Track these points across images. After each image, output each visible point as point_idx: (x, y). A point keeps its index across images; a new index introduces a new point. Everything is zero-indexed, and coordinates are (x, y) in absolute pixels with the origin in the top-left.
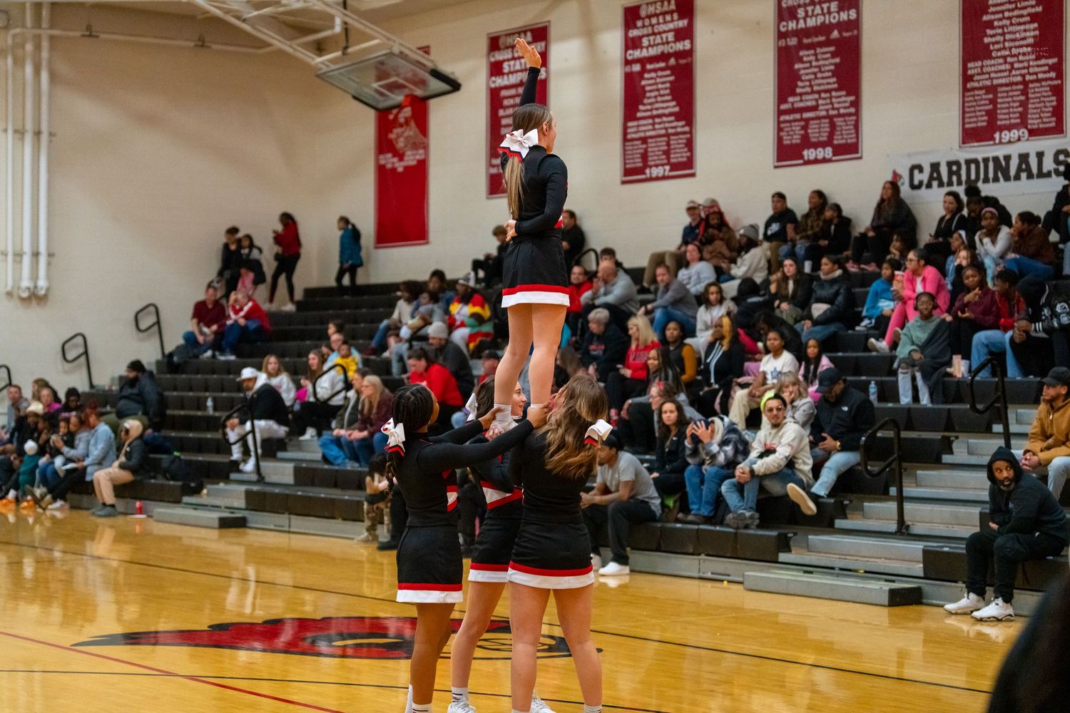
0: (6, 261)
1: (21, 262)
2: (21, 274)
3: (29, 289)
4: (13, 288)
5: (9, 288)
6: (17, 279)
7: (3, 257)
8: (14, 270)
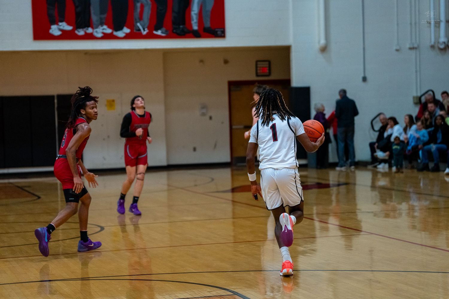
0: (430, 27)
1: (439, 27)
2: (439, 33)
3: (444, 43)
4: (435, 43)
5: (432, 43)
6: (437, 37)
7: (429, 25)
8: (435, 31)
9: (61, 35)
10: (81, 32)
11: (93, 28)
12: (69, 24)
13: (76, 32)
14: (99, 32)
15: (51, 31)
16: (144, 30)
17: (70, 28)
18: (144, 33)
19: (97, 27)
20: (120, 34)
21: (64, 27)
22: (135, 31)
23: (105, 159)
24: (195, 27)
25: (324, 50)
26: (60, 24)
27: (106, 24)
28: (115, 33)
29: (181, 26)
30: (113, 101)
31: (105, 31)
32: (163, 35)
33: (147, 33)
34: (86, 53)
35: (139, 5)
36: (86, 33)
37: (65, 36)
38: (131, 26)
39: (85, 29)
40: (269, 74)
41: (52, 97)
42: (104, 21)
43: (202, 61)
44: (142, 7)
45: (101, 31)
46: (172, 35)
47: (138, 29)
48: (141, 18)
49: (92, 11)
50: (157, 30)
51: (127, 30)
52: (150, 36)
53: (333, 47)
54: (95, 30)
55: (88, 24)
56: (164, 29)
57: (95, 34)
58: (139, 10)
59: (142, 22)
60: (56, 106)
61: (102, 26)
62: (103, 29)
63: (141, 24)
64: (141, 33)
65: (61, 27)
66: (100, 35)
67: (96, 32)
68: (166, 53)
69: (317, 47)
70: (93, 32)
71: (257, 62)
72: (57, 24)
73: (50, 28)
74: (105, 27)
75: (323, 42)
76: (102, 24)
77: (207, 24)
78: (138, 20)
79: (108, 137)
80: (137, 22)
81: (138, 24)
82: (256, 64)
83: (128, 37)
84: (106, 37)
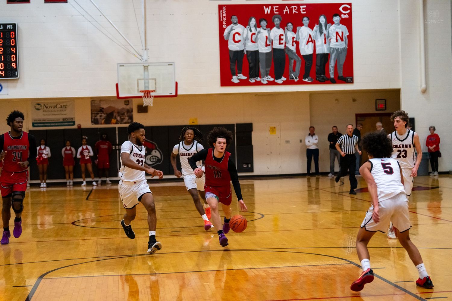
9: (239, 82)
10: (253, 81)
11: (261, 78)
12: (244, 75)
13: (249, 80)
14: (264, 80)
15: (232, 80)
16: (296, 79)
17: (245, 78)
18: (296, 81)
19: (264, 77)
20: (279, 81)
21: (241, 77)
22: (290, 79)
23: (268, 168)
24: (332, 76)
25: (424, 91)
26: (239, 75)
27: (270, 75)
28: (276, 81)
29: (322, 76)
30: (275, 128)
31: (269, 80)
32: (310, 82)
33: (298, 80)
34: (256, 95)
35: (293, 61)
36: (256, 81)
37: (242, 83)
38: (287, 76)
39: (255, 79)
40: (386, 109)
41: (233, 125)
42: (268, 72)
43: (337, 100)
44: (295, 62)
45: (267, 79)
46: (315, 82)
47: (292, 77)
48: (294, 70)
49: (260, 66)
50: (305, 78)
51: (284, 79)
52: (301, 82)
53: (431, 90)
54: (262, 79)
55: (258, 75)
56: (310, 78)
57: (262, 82)
58: (293, 65)
59: (295, 72)
60: (235, 131)
61: (267, 76)
62: (268, 78)
63: (293, 75)
64: (294, 81)
65: (240, 77)
66: (266, 82)
67: (263, 80)
68: (312, 94)
69: (420, 90)
70: (261, 80)
71: (376, 100)
72: (237, 75)
73: (232, 78)
74: (269, 77)
75: (424, 86)
76: (267, 75)
77: (341, 74)
78: (292, 71)
79: (271, 153)
80: (291, 73)
81: (292, 74)
82: (376, 102)
83: (284, 83)
84: (270, 83)
